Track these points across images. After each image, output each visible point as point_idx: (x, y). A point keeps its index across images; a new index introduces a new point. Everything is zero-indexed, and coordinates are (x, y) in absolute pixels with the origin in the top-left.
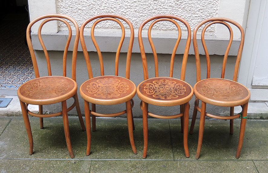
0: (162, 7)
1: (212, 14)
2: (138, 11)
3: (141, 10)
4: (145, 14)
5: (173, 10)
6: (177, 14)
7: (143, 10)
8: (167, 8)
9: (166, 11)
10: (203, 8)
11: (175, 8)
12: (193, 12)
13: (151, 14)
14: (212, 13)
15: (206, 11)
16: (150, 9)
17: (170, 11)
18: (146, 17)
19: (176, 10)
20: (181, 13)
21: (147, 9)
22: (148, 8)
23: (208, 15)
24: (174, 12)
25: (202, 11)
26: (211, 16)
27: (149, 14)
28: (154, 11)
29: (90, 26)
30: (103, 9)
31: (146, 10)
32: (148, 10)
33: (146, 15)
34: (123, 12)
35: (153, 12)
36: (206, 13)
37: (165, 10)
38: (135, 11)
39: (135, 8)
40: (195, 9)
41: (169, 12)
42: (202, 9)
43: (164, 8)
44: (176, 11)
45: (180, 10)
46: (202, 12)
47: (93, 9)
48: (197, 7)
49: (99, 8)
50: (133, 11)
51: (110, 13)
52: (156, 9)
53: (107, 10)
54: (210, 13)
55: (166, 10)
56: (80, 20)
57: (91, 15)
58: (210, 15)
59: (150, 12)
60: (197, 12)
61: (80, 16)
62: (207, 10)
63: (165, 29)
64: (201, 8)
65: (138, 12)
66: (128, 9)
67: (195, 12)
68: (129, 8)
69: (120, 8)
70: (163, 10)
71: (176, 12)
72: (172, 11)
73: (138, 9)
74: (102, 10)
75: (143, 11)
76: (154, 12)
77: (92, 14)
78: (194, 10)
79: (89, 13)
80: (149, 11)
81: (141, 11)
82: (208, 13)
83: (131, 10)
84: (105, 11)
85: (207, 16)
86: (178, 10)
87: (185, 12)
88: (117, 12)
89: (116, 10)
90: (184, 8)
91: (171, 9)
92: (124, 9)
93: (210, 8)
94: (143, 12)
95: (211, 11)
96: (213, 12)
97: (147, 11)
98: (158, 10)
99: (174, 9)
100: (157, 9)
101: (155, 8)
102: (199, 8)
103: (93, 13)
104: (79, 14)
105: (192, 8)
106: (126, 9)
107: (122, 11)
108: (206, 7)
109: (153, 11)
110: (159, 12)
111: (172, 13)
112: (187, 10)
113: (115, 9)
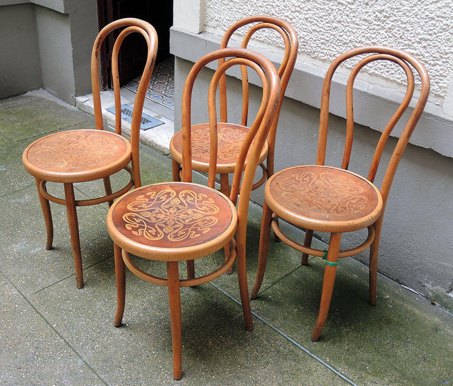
0: (350, 20)
1: (446, 57)
2: (310, 20)
3: (315, 19)
4: (320, 29)
5: (370, 29)
6: (375, 41)
7: (319, 20)
8: (358, 23)
9: (356, 30)
10: (429, 37)
11: (374, 27)
12: (407, 42)
13: (330, 30)
14: (447, 54)
15: (435, 47)
16: (329, 20)
17: (363, 31)
18: (321, 33)
19: (374, 31)
20: (383, 40)
21: (325, 18)
22: (327, 17)
23: (437, 55)
24: (370, 35)
25: (425, 45)
26: (443, 60)
27: (327, 29)
28: (337, 25)
29: (240, 33)
30: (261, 6)
31: (323, 20)
32: (326, 21)
33: (322, 30)
34: (287, 17)
35: (334, 27)
36: (434, 50)
37: (355, 26)
38: (307, 19)
39: (306, 12)
40: (412, 35)
41: (361, 31)
42: (425, 40)
43: (353, 22)
44: (375, 33)
45: (382, 32)
46: (425, 47)
47: (248, 4)
48: (417, 32)
49: (256, 4)
50: (302, 18)
51: (270, 14)
52: (339, 22)
53: (267, 8)
54: (441, 53)
55: (357, 27)
56: (229, 19)
57: (244, 13)
58: (442, 58)
59: (329, 25)
60: (416, 45)
61: (230, 12)
62: (437, 44)
63: (350, 66)
64: (425, 36)
65: (310, 22)
66: (296, 13)
67: (410, 43)
68: (298, 12)
69: (284, 8)
70: (352, 25)
71: (374, 36)
72: (366, 32)
73: (310, 15)
74: (260, 8)
75: (317, 21)
76: (336, 27)
77: (246, 12)
78: (409, 38)
79: (242, 10)
80: (327, 23)
81: (315, 22)
82: (438, 52)
83: (300, 16)
84: (263, 9)
85: (434, 57)
86: (379, 31)
87: (391, 39)
88: (280, 15)
89: (278, 12)
90: (390, 29)
91: (365, 27)
92: (289, 12)
93: (444, 41)
94: (319, 24)
95: (445, 48)
96: (450, 51)
97: (324, 22)
98: (342, 25)
99: (372, 28)
100: (342, 23)
101: (337, 20)
102: (420, 37)
103: (246, 10)
104: (230, 8)
105: (406, 32)
106: (292, 12)
107: (286, 14)
108: (435, 36)
109: (335, 25)
110: (343, 29)
111: (366, 35)
112: (396, 35)
113: (277, 9)
